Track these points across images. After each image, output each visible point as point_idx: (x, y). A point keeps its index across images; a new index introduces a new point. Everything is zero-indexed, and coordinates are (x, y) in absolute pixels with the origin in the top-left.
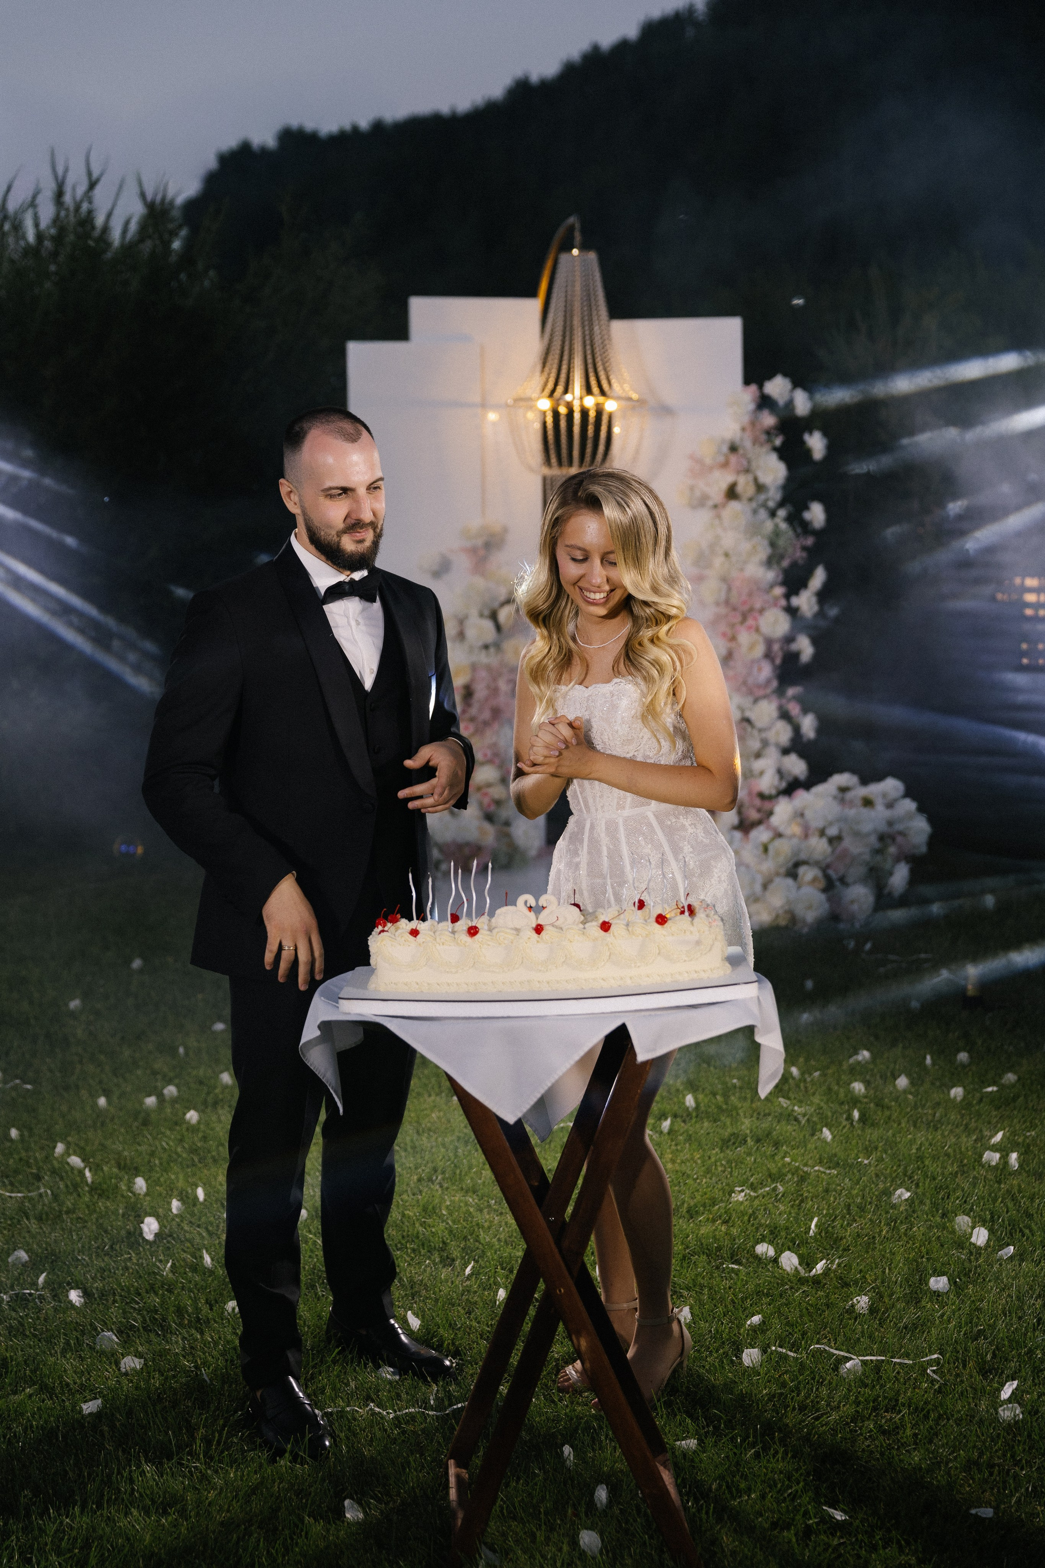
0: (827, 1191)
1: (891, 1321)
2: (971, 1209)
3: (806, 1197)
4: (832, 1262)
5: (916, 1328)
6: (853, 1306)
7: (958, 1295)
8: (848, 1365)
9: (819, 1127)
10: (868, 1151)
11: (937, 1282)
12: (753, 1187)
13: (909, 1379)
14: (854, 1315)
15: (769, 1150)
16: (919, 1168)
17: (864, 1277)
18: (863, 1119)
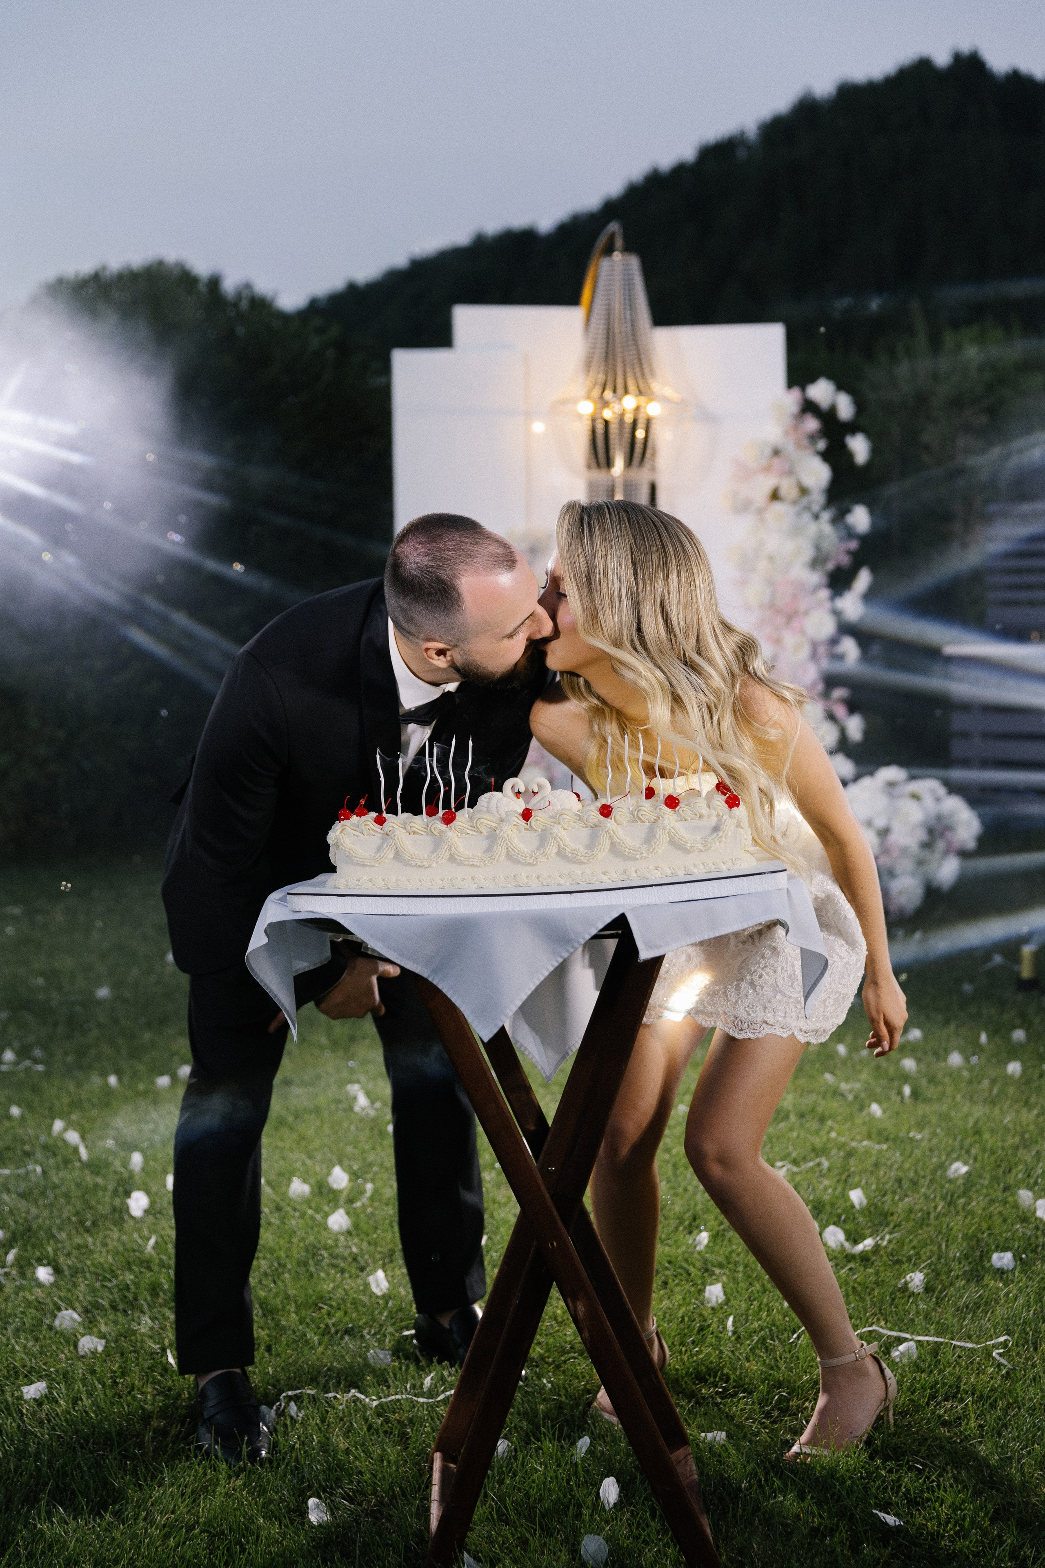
0: (877, 1165)
1: (949, 1300)
2: (1036, 1183)
3: (854, 1172)
4: (882, 1239)
5: (978, 1308)
6: (906, 1283)
7: (1024, 1272)
8: (902, 1348)
9: (866, 1102)
10: (920, 1125)
11: (1000, 1258)
12: (795, 1162)
13: (972, 1363)
14: (907, 1294)
15: (813, 1125)
16: (976, 1142)
17: (918, 1254)
18: (915, 1094)
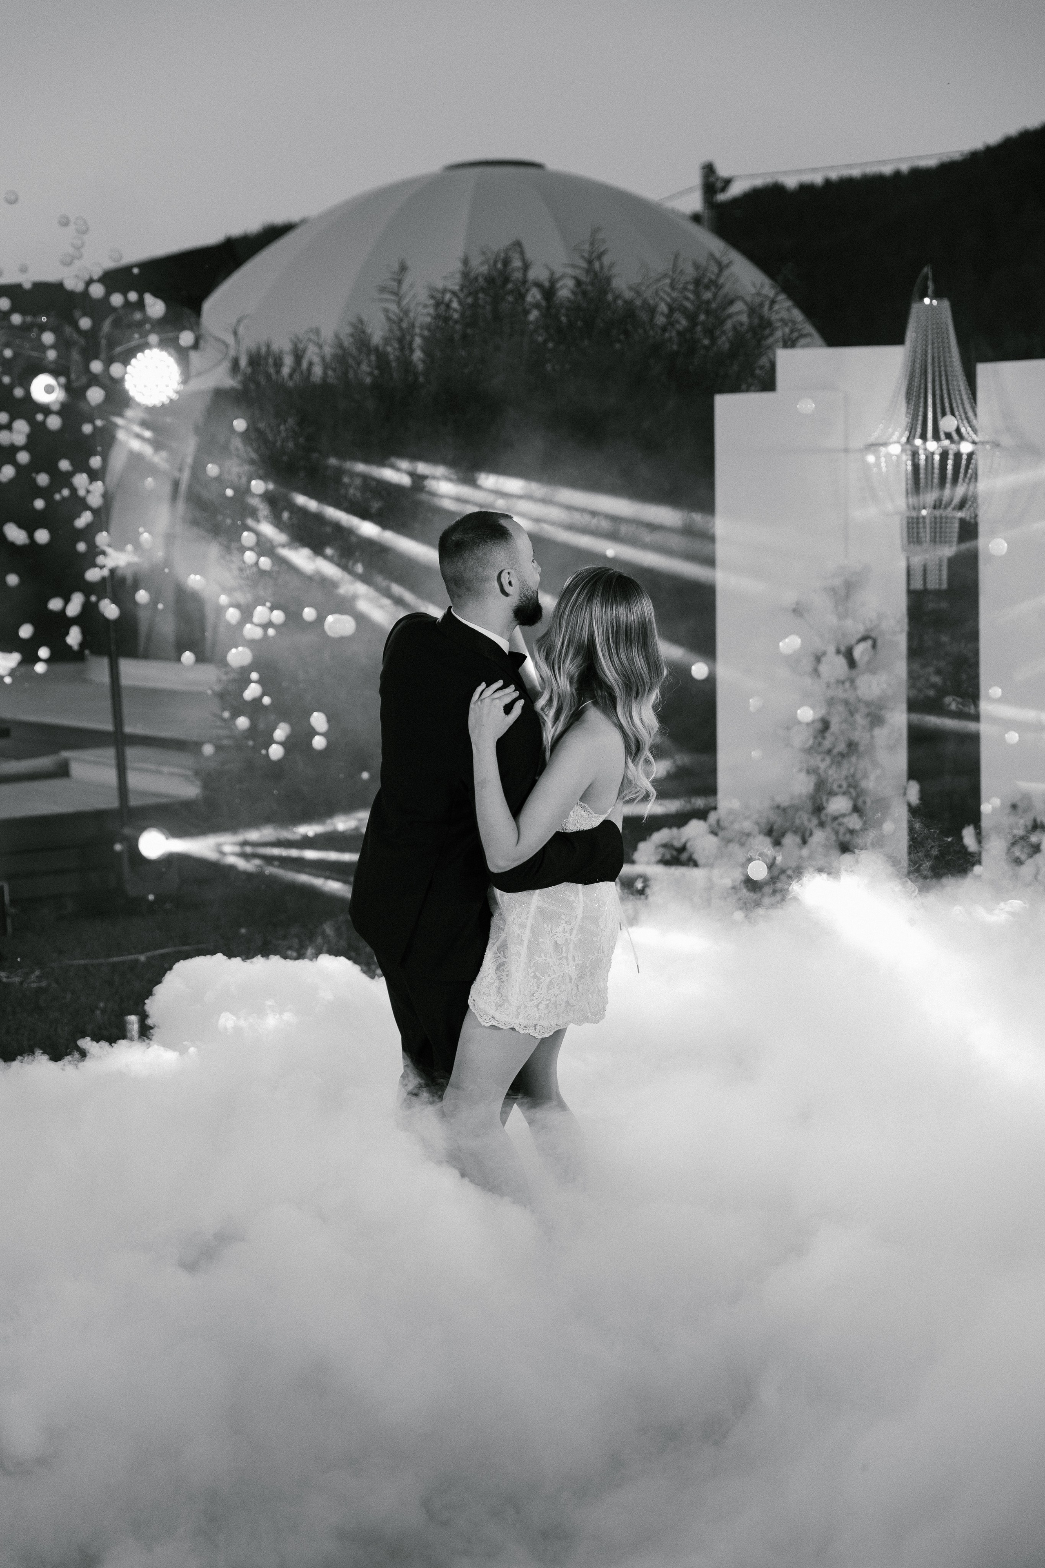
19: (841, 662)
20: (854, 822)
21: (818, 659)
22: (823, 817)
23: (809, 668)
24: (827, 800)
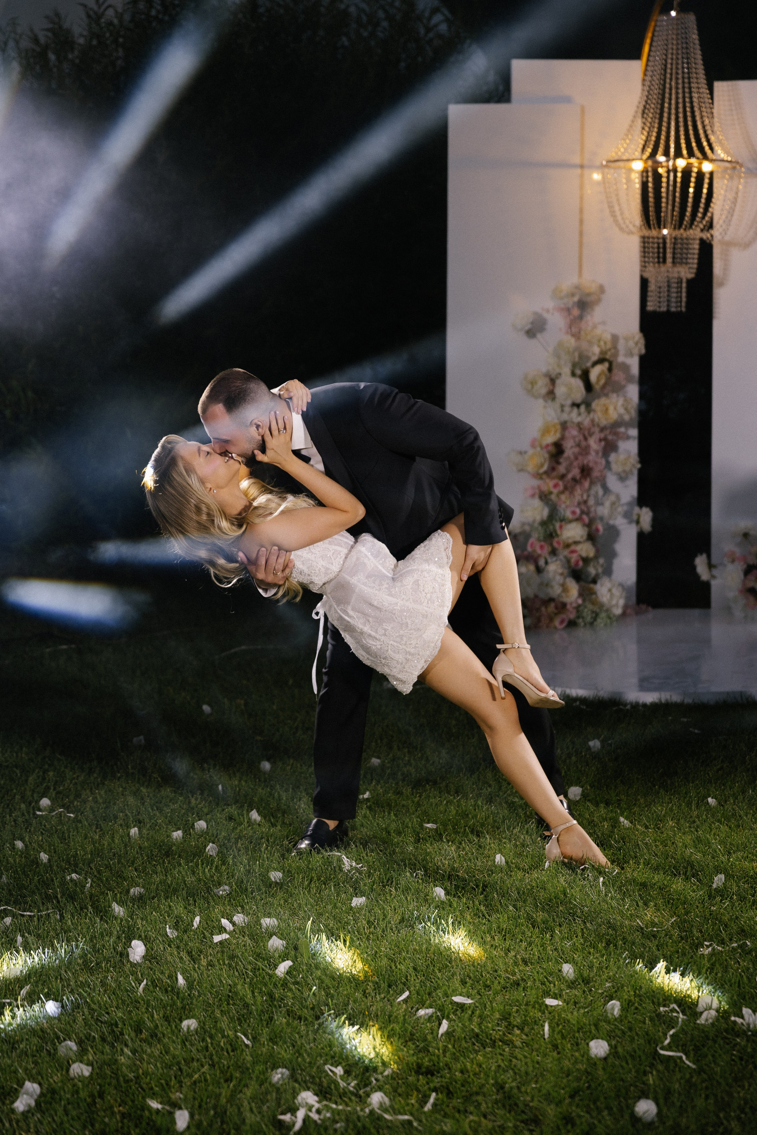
19: (578, 384)
20: (586, 550)
21: (553, 381)
22: (555, 544)
23: (544, 391)
24: (561, 527)
